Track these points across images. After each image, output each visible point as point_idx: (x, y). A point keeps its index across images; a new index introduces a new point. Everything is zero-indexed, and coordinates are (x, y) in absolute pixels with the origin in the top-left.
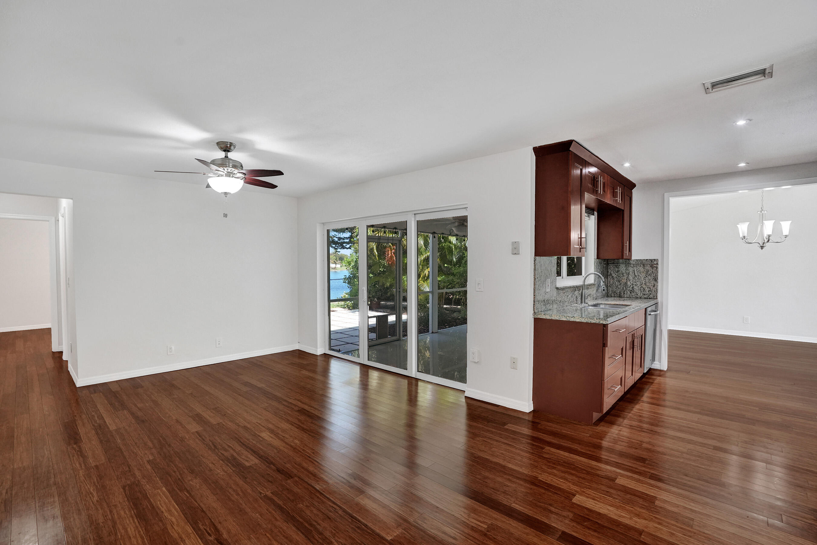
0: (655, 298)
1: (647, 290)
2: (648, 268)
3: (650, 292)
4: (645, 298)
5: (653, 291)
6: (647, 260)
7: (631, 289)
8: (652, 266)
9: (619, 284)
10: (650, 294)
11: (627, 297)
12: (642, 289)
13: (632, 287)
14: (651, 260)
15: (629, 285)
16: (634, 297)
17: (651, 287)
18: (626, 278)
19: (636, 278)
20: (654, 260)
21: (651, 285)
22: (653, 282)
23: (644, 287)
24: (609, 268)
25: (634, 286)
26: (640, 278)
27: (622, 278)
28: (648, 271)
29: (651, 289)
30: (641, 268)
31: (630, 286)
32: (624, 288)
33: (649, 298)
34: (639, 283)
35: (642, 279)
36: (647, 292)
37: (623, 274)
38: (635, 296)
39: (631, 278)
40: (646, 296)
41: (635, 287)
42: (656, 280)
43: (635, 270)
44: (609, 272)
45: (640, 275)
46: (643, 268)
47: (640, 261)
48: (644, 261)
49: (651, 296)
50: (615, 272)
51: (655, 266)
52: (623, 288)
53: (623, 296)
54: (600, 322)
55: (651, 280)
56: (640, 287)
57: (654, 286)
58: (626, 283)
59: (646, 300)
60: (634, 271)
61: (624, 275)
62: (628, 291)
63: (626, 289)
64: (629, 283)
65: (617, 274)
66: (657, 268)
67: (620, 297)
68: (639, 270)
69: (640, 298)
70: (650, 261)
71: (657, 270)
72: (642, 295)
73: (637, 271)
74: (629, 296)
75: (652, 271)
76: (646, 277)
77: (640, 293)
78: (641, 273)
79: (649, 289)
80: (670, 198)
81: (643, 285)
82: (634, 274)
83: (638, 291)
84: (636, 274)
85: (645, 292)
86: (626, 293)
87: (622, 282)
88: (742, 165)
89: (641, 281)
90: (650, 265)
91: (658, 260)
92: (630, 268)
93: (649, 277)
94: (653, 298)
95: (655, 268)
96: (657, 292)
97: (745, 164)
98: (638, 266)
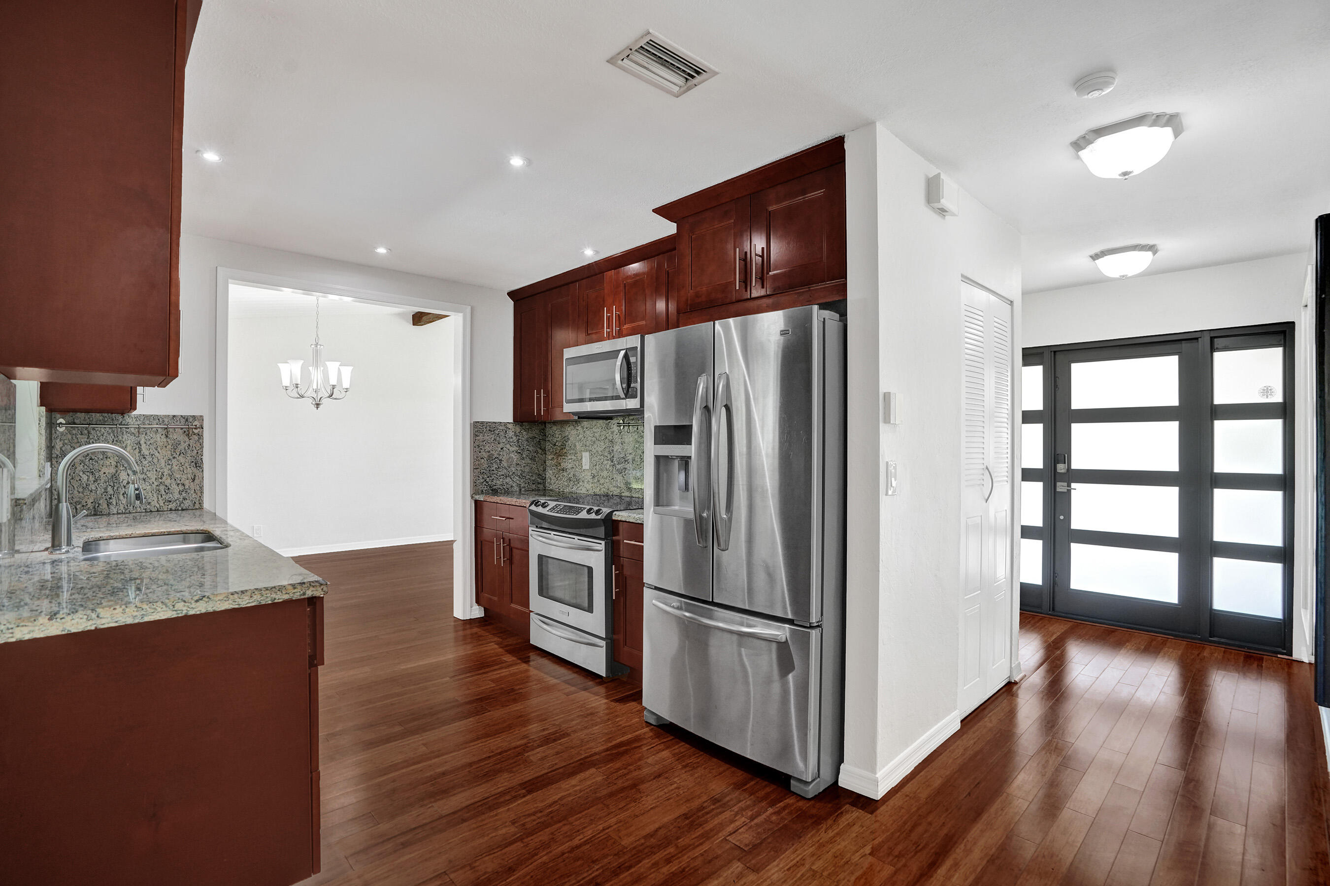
0: (197, 506)
1: (175, 489)
2: (178, 436)
3: (184, 494)
4: (171, 510)
5: (192, 492)
6: (174, 416)
8: (188, 433)
9: (92, 479)
10: (185, 499)
11: (118, 514)
12: (162, 488)
14: (186, 419)
15: (125, 482)
16: (139, 510)
17: (187, 483)
18: (114, 463)
19: (145, 463)
20: (194, 417)
21: (185, 478)
22: (190, 471)
23: (168, 482)
26: (155, 460)
27: (101, 462)
28: (177, 444)
29: (187, 487)
30: (158, 436)
32: (110, 489)
33: (183, 510)
34: (152, 475)
35: (163, 465)
36: (176, 495)
38: (144, 508)
40: (172, 506)
42: (198, 464)
43: (142, 442)
44: (58, 447)
45: (157, 454)
46: (162, 437)
47: (154, 419)
48: (166, 420)
49: (187, 504)
51: (196, 431)
52: (106, 489)
53: (106, 511)
55: (187, 464)
56: (156, 483)
57: (194, 480)
58: (115, 477)
59: (173, 515)
60: (139, 443)
62: (121, 497)
63: (116, 492)
66: (200, 436)
67: (95, 515)
68: (152, 441)
69: (158, 511)
70: (183, 421)
71: (201, 441)
72: (162, 504)
73: (149, 443)
74: (125, 510)
75: (187, 443)
76: (171, 458)
77: (156, 500)
78: (159, 449)
79: (181, 488)
80: (230, 280)
81: (164, 478)
82: (140, 452)
83: (150, 494)
84: (145, 451)
85: (171, 496)
86: (114, 503)
87: (101, 473)
88: (382, 250)
89: (158, 470)
90: (182, 429)
91: (201, 418)
92: (125, 437)
93: (181, 459)
94: (190, 508)
95: (196, 438)
96: (202, 493)
97: (387, 252)
98: (148, 432)
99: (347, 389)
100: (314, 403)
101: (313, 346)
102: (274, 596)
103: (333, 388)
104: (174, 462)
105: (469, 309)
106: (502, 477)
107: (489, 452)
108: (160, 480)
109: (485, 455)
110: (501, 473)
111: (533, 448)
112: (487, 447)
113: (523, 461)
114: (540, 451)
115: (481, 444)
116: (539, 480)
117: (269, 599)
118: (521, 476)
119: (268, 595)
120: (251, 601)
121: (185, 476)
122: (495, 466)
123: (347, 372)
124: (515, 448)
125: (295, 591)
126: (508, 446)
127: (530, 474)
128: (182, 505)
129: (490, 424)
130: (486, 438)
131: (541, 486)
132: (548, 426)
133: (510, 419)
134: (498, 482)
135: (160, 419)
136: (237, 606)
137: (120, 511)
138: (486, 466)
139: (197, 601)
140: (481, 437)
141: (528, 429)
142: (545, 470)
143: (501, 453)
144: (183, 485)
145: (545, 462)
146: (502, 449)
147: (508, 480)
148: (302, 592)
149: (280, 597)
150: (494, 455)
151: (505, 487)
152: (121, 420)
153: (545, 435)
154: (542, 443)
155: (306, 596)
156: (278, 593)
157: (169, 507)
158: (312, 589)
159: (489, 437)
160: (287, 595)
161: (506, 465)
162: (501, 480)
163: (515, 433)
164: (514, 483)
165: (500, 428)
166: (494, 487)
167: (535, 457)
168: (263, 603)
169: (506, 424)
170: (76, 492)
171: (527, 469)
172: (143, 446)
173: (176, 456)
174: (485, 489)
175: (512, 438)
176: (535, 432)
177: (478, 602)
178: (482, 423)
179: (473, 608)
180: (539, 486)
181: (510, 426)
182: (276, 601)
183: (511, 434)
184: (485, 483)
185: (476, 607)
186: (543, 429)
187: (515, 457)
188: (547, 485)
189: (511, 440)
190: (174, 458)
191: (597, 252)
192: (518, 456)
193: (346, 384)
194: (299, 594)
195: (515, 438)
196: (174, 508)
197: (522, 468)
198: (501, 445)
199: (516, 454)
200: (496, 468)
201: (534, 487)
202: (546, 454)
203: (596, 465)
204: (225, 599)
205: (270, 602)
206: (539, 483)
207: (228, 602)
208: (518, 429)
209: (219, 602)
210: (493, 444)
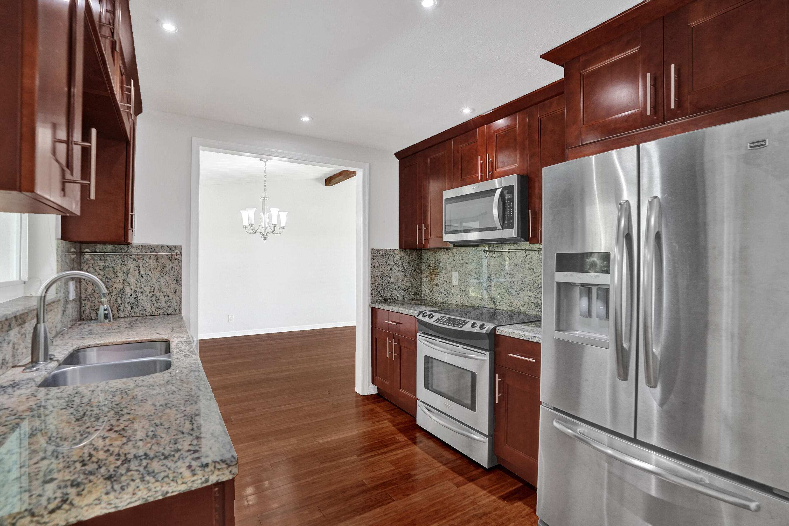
0: (178, 312)
1: (163, 299)
2: (164, 260)
3: (169, 303)
4: (160, 315)
5: (174, 301)
6: (162, 246)
7: (132, 300)
8: (171, 258)
10: (169, 307)
11: (125, 317)
12: (154, 298)
13: (134, 296)
14: (170, 248)
15: (129, 294)
16: (138, 314)
17: (170, 295)
18: (122, 281)
19: (143, 280)
20: (176, 247)
21: (169, 291)
22: (173, 286)
23: (158, 294)
24: (83, 261)
25: (139, 294)
26: (149, 279)
27: (113, 280)
28: (163, 268)
29: (170, 298)
30: (152, 260)
31: (131, 295)
32: (119, 300)
33: (168, 315)
34: (147, 290)
35: (154, 281)
36: (164, 304)
37: (115, 273)
38: (142, 312)
39: (132, 279)
40: (161, 312)
41: (141, 297)
42: (178, 281)
43: (141, 265)
44: (85, 269)
45: (150, 274)
46: (155, 261)
47: (149, 249)
48: (156, 249)
49: (171, 310)
50: (98, 270)
51: (177, 257)
52: (116, 299)
54: (207, 481)
55: (170, 282)
56: (150, 295)
57: (175, 293)
58: (122, 291)
60: (138, 266)
61: (119, 274)
62: (127, 305)
63: (123, 301)
64: (128, 290)
65: (102, 273)
66: (180, 260)
68: (147, 264)
69: (151, 315)
70: (168, 249)
71: (180, 264)
72: (154, 311)
73: (145, 266)
74: (130, 314)
75: (171, 266)
76: (160, 276)
77: (150, 307)
78: (152, 270)
79: (167, 298)
80: (201, 147)
81: (155, 291)
82: (139, 273)
83: (146, 303)
84: (142, 272)
85: (160, 304)
86: (122, 310)
87: (114, 287)
88: (306, 119)
89: (151, 285)
90: (167, 255)
91: (180, 248)
92: (129, 261)
93: (167, 277)
94: (173, 313)
95: (177, 262)
96: (181, 302)
97: (310, 120)
98: (145, 258)
99: (284, 227)
100: (263, 236)
101: (262, 199)
102: (166, 488)
103: (275, 227)
104: (162, 280)
105: (367, 166)
106: (391, 290)
107: (382, 271)
108: (153, 293)
109: (379, 274)
110: (391, 287)
111: (412, 268)
112: (380, 268)
113: (406, 278)
114: (418, 270)
115: (376, 265)
116: (417, 292)
117: (160, 493)
118: (405, 289)
119: (158, 489)
120: (133, 500)
121: (169, 290)
122: (386, 281)
123: (284, 215)
124: (400, 269)
125: (195, 478)
126: (395, 267)
127: (411, 288)
128: (167, 311)
129: (383, 251)
130: (380, 261)
131: (418, 297)
132: (424, 252)
133: (397, 247)
134: (388, 294)
135: (153, 249)
136: (113, 510)
137: (126, 316)
138: (380, 281)
139: (52, 512)
140: (376, 261)
141: (409, 254)
142: (421, 285)
143: (390, 272)
144: (168, 296)
145: (421, 279)
146: (391, 269)
147: (395, 292)
148: (203, 479)
149: (175, 490)
150: (384, 273)
151: (393, 297)
152: (126, 249)
153: (422, 259)
154: (419, 264)
155: (209, 483)
156: (172, 484)
157: (159, 312)
158: (217, 473)
159: (382, 260)
160: (184, 485)
161: (393, 281)
162: (390, 292)
163: (400, 257)
164: (399, 294)
165: (390, 253)
166: (385, 298)
167: (414, 275)
168: (151, 499)
169: (393, 250)
170: (96, 302)
171: (409, 284)
172: (142, 269)
173: (163, 275)
174: (379, 299)
175: (398, 261)
176: (414, 257)
177: (373, 382)
178: (377, 250)
179: (369, 387)
180: (417, 296)
181: (397, 252)
182: (169, 495)
183: (397, 258)
184: (379, 294)
185: (372, 386)
186: (420, 254)
187: (400, 275)
188: (423, 295)
189: (398, 262)
190: (162, 277)
191: (473, 110)
192: (402, 274)
193: (283, 224)
194: (199, 481)
195: (400, 261)
196: (162, 314)
197: (405, 284)
198: (390, 266)
199: (401, 273)
200: (387, 283)
201: (413, 297)
202: (422, 272)
203: (464, 282)
204: (96, 502)
205: (160, 498)
206: (417, 294)
207: (99, 506)
208: (402, 254)
209: (86, 508)
210: (384, 266)
